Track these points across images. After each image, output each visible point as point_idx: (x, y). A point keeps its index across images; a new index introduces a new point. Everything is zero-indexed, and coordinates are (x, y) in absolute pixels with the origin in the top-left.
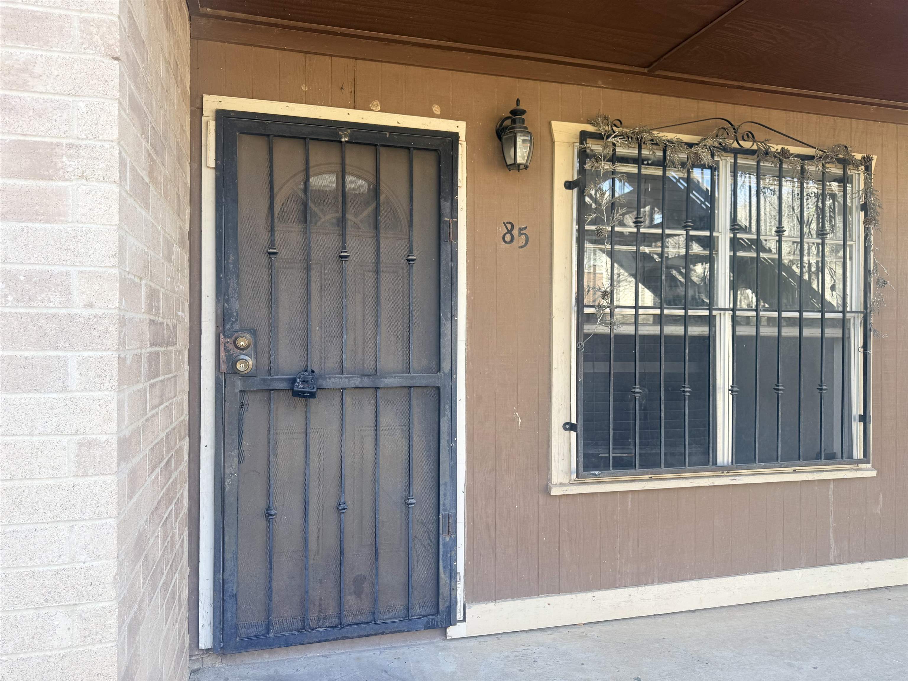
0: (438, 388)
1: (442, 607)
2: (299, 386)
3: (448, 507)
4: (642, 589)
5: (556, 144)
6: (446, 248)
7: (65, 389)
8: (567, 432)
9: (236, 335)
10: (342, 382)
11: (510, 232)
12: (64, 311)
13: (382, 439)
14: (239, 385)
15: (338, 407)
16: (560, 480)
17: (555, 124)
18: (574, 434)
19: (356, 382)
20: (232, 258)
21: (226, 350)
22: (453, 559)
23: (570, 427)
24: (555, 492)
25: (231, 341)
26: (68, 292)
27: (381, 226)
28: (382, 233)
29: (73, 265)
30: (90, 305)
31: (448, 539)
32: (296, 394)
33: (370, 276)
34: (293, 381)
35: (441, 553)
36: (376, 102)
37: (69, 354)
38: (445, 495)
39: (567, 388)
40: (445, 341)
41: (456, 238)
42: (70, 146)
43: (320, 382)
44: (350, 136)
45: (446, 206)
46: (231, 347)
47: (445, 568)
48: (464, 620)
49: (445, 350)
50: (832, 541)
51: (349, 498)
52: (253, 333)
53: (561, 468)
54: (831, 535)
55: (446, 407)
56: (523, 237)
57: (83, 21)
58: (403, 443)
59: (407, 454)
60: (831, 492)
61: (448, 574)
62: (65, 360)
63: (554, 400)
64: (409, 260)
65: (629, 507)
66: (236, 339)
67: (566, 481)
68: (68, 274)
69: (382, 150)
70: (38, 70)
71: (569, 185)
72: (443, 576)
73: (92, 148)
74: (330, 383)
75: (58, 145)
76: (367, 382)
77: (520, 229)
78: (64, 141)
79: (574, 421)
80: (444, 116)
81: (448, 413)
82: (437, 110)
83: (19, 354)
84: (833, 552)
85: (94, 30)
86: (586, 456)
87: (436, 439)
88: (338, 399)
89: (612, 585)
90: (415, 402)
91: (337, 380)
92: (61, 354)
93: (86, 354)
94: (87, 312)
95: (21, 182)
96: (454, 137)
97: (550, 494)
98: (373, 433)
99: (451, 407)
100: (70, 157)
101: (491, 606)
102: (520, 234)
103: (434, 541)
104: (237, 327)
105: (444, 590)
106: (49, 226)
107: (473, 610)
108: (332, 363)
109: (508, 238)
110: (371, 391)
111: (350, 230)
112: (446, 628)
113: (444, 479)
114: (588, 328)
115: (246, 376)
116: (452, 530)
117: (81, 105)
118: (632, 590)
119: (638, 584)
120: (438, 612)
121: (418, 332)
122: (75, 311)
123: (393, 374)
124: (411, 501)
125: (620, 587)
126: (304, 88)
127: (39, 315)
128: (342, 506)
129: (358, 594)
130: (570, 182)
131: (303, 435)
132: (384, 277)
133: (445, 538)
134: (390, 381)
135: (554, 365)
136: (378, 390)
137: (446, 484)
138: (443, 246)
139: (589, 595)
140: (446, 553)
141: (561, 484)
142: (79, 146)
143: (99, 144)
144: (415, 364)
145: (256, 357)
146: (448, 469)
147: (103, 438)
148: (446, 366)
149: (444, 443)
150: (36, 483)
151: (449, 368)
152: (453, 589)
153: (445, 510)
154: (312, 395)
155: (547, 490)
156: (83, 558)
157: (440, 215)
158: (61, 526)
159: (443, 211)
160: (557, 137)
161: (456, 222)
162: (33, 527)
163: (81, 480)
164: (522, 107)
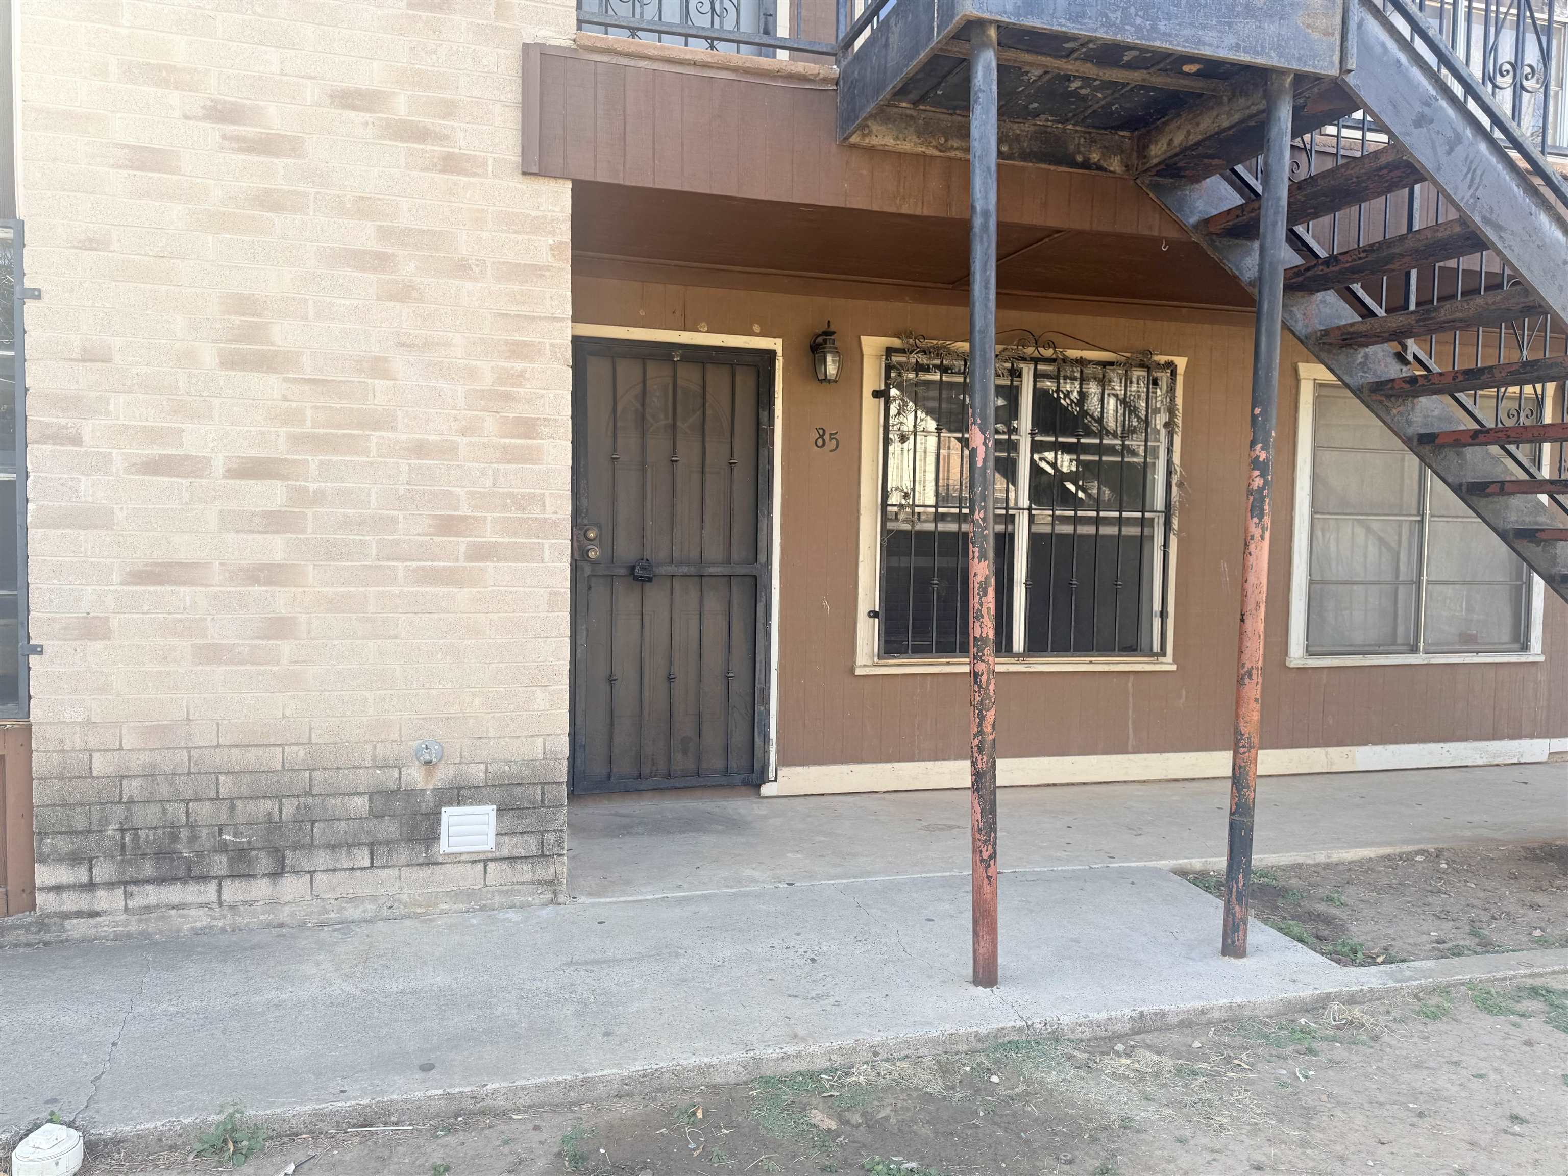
0: (756, 577)
1: (757, 766)
2: (638, 572)
3: (763, 681)
4: (938, 763)
5: (865, 357)
6: (764, 453)
7: (542, 561)
8: (872, 619)
9: (586, 528)
10: (672, 570)
11: (821, 437)
12: (542, 516)
13: (705, 622)
14: (588, 570)
15: (669, 591)
16: (864, 663)
17: (864, 339)
18: (877, 620)
19: (684, 570)
20: (583, 463)
21: (578, 541)
22: (767, 726)
23: (873, 614)
24: (858, 672)
25: (582, 533)
26: (544, 504)
27: (707, 433)
28: (707, 439)
29: (547, 489)
30: (556, 513)
31: (762, 708)
32: (636, 578)
33: (696, 477)
34: (633, 568)
35: (756, 720)
36: (703, 324)
37: (544, 541)
38: (760, 670)
39: (873, 579)
40: (762, 536)
41: (773, 444)
42: (545, 419)
43: (654, 569)
44: (682, 356)
45: (764, 415)
46: (582, 538)
47: (759, 733)
48: (776, 780)
49: (762, 544)
50: (1131, 731)
51: (676, 670)
52: (600, 527)
53: (865, 651)
54: (1130, 726)
55: (762, 595)
56: (834, 442)
57: (552, 345)
58: (725, 624)
59: (727, 635)
60: (1130, 685)
61: (762, 739)
62: (543, 544)
63: (860, 590)
64: (731, 464)
65: (929, 689)
66: (586, 531)
67: (870, 663)
68: (543, 494)
69: (709, 366)
70: (527, 376)
71: (876, 394)
72: (758, 740)
73: (556, 420)
74: (663, 570)
75: (538, 419)
76: (693, 570)
77: (831, 434)
78: (542, 417)
79: (877, 609)
80: (763, 334)
81: (763, 599)
82: (757, 328)
83: (518, 540)
84: (1131, 742)
85: (558, 350)
86: (886, 642)
87: (753, 620)
88: (668, 584)
89: (911, 759)
90: (734, 589)
91: (668, 568)
92: (540, 541)
93: (553, 541)
94: (554, 517)
95: (518, 441)
96: (772, 354)
97: (854, 674)
98: (698, 616)
99: (766, 595)
100: (545, 426)
101: (799, 769)
102: (831, 439)
103: (751, 711)
104: (586, 522)
105: (758, 753)
106: (534, 467)
107: (784, 772)
108: (663, 554)
109: (820, 442)
110: (697, 579)
111: (679, 436)
112: (760, 786)
113: (760, 657)
114: (890, 526)
115: (594, 563)
116: (766, 702)
117: (551, 395)
118: (929, 764)
119: (936, 759)
120: (753, 772)
121: (737, 528)
122: (547, 516)
123: (713, 564)
124: (731, 675)
125: (918, 761)
126: (642, 313)
127: (529, 518)
128: (672, 676)
129: (685, 752)
130: (877, 392)
131: (639, 617)
132: (708, 476)
133: (759, 708)
134: (713, 570)
135: (861, 559)
136: (704, 579)
137: (761, 662)
138: (761, 451)
139: (889, 765)
140: (760, 721)
141: (865, 666)
142: (549, 420)
143: (560, 418)
144: (735, 556)
145: (601, 546)
146: (763, 648)
147: (563, 590)
148: (762, 558)
149: (760, 626)
150: (526, 615)
151: (765, 559)
152: (766, 752)
153: (760, 683)
154: (650, 580)
155: (852, 670)
156: (551, 659)
157: (758, 423)
158: (540, 640)
159: (761, 420)
160: (866, 350)
161: (773, 430)
162: (524, 640)
163: (550, 614)
164: (832, 329)
